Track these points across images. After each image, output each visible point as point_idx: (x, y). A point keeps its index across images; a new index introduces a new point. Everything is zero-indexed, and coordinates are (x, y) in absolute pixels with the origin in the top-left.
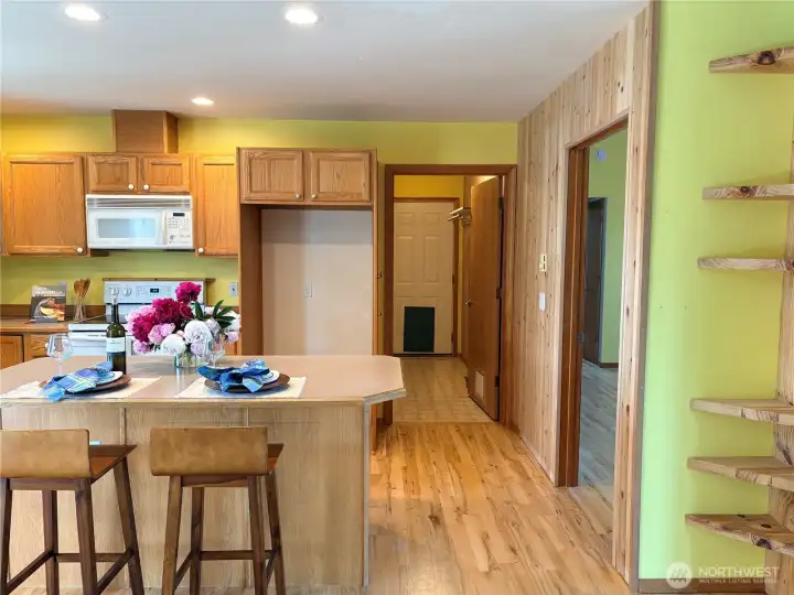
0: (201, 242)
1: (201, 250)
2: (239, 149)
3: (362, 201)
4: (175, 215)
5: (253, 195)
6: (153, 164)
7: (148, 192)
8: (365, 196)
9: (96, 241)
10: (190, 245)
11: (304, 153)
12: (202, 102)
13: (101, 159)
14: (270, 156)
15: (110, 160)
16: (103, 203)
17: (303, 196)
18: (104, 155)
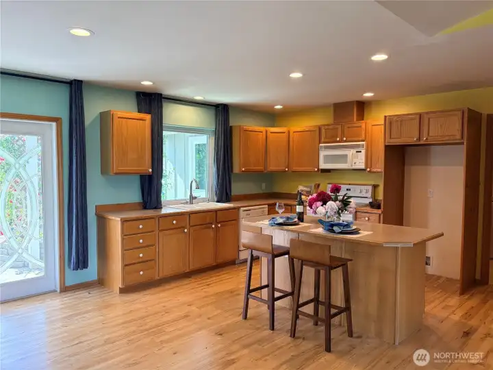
0: (369, 165)
1: (368, 169)
2: (385, 117)
3: (456, 140)
4: (357, 152)
5: (392, 140)
6: (349, 127)
7: (346, 141)
8: (458, 137)
9: (323, 166)
10: (363, 167)
11: (420, 115)
12: (368, 95)
13: (326, 127)
14: (401, 119)
15: (331, 127)
16: (326, 148)
17: (419, 139)
18: (328, 125)
